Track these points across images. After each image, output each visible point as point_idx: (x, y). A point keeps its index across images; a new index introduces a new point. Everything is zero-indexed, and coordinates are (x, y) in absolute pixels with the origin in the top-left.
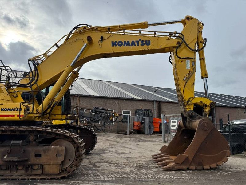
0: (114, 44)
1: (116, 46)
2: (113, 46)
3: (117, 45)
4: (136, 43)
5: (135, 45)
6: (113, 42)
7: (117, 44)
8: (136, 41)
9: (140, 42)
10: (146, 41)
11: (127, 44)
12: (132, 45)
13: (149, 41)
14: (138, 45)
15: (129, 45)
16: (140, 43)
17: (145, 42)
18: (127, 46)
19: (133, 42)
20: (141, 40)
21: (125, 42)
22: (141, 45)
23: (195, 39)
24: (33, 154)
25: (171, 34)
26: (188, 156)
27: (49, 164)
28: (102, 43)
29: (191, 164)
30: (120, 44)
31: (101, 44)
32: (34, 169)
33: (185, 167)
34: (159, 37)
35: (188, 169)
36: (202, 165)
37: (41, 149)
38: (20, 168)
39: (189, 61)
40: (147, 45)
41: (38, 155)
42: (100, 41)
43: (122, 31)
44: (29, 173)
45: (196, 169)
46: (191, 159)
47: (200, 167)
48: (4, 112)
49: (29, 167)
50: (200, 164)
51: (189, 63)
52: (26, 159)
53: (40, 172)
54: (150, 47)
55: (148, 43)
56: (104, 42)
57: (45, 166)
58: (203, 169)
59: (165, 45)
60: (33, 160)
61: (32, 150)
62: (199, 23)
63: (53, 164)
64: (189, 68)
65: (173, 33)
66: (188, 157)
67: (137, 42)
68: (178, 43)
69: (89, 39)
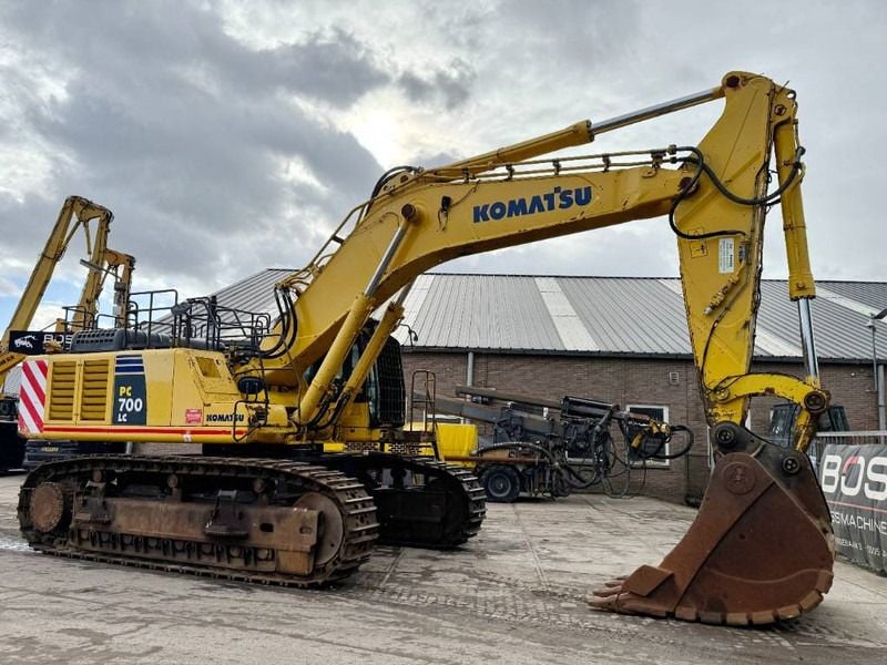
0: (479, 214)
1: (486, 219)
2: (476, 220)
3: (489, 216)
4: (545, 204)
5: (541, 209)
6: (476, 209)
7: (488, 212)
8: (546, 197)
9: (557, 196)
10: (578, 191)
11: (517, 208)
12: (532, 211)
13: (588, 190)
14: (551, 207)
15: (524, 213)
16: (557, 200)
17: (573, 196)
18: (517, 214)
19: (536, 201)
20: (562, 190)
21: (512, 203)
22: (561, 206)
23: (758, 155)
24: (256, 524)
25: (658, 155)
26: (670, 572)
27: (287, 551)
28: (447, 215)
29: (680, 602)
30: (498, 211)
31: (443, 220)
32: (261, 560)
33: (661, 609)
34: (620, 172)
35: (670, 616)
36: (724, 611)
37: (271, 512)
38: (234, 553)
39: (730, 241)
40: (581, 203)
41: (267, 528)
42: (443, 210)
43: (503, 170)
44: (251, 567)
45: (698, 620)
46: (682, 583)
47: (716, 616)
48: (212, 423)
49: (250, 555)
50: (717, 605)
51: (731, 252)
52: (243, 533)
53: (270, 566)
54: (590, 210)
55: (584, 197)
56: (453, 212)
57: (280, 553)
58: (724, 624)
59: (637, 196)
60: (259, 538)
61: (256, 514)
62: (775, 92)
63: (295, 551)
64: (731, 270)
65: (663, 152)
66: (672, 576)
67: (549, 198)
68: (685, 183)
69: (408, 212)
